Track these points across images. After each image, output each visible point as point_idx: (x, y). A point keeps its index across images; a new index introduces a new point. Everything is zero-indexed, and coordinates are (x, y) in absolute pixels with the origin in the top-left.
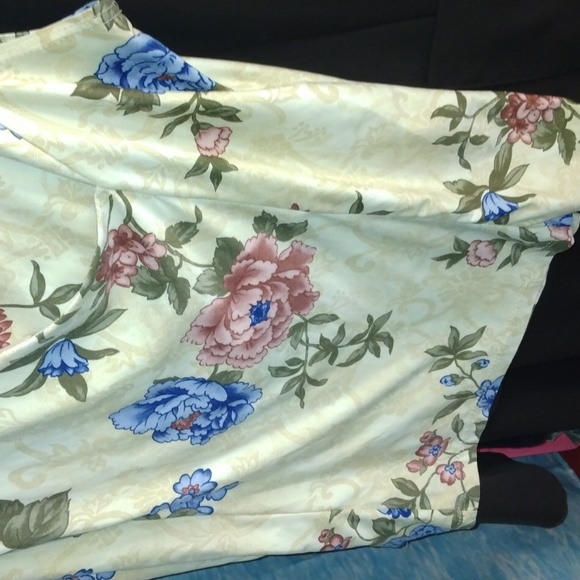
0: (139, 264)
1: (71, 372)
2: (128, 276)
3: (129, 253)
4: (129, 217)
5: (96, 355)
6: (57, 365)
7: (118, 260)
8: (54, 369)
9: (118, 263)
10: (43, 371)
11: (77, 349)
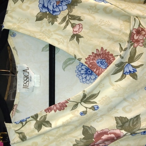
0: (144, 38)
1: (132, 72)
2: (142, 43)
3: (141, 36)
4: (140, 24)
5: (138, 67)
6: (128, 71)
7: (138, 38)
8: (128, 73)
9: (138, 39)
10: (125, 73)
11: (132, 66)
